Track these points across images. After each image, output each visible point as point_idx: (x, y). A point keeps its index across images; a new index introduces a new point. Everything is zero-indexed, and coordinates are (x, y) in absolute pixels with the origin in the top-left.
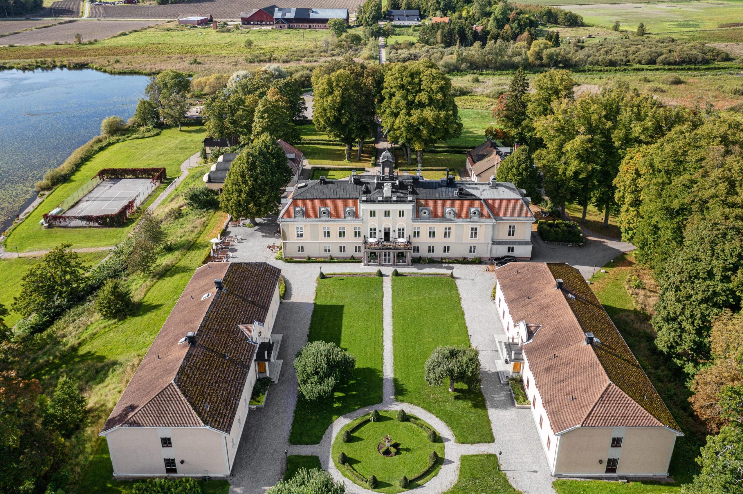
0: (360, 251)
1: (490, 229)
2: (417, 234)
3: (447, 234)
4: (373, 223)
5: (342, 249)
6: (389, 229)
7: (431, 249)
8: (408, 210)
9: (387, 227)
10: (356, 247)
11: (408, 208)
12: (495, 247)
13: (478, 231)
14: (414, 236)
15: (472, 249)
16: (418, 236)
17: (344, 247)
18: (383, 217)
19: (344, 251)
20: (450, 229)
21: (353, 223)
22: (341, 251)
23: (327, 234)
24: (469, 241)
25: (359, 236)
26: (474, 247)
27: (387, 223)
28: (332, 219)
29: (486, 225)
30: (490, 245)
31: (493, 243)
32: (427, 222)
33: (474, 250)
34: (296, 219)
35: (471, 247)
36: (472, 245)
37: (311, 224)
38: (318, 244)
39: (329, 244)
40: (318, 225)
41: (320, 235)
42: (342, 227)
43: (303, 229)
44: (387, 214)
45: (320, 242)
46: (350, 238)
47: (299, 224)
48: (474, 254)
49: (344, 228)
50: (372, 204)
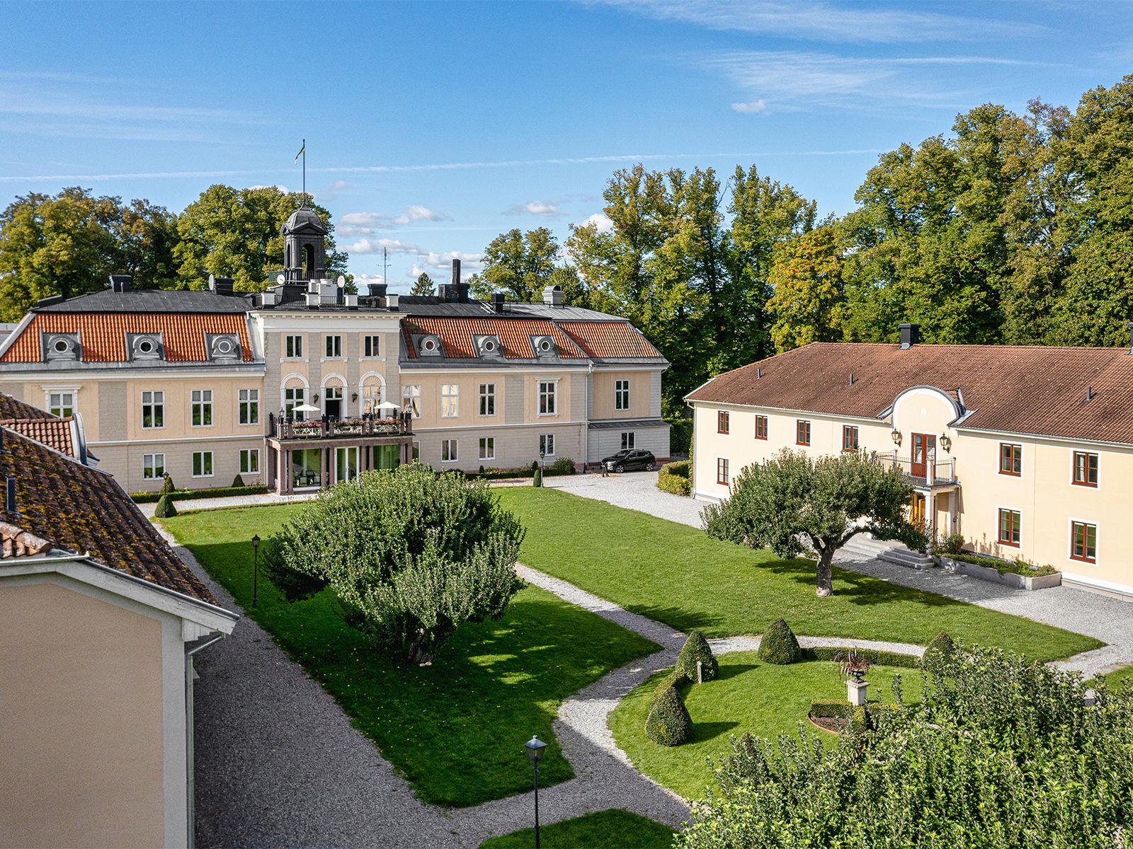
0: (254, 468)
1: (583, 386)
3: (486, 404)
4: (294, 373)
5: (201, 462)
6: (339, 392)
7: (450, 450)
8: (388, 335)
9: (333, 386)
10: (244, 454)
11: (388, 327)
12: (596, 433)
13: (556, 393)
15: (545, 444)
17: (208, 456)
18: (324, 358)
19: (208, 470)
20: (491, 388)
22: (197, 471)
23: (153, 414)
24: (533, 416)
25: (254, 417)
26: (549, 436)
27: (334, 375)
28: (173, 364)
29: (572, 374)
30: (584, 430)
31: (591, 426)
32: (439, 367)
33: (549, 446)
34: (52, 365)
35: (542, 438)
36: (546, 432)
37: (101, 383)
38: (123, 451)
39: (159, 450)
40: (124, 382)
41: (130, 420)
42: (202, 388)
43: (75, 398)
44: (333, 346)
45: (130, 445)
46: (225, 424)
47: (63, 382)
48: (554, 454)
49: (208, 394)
50: (294, 314)
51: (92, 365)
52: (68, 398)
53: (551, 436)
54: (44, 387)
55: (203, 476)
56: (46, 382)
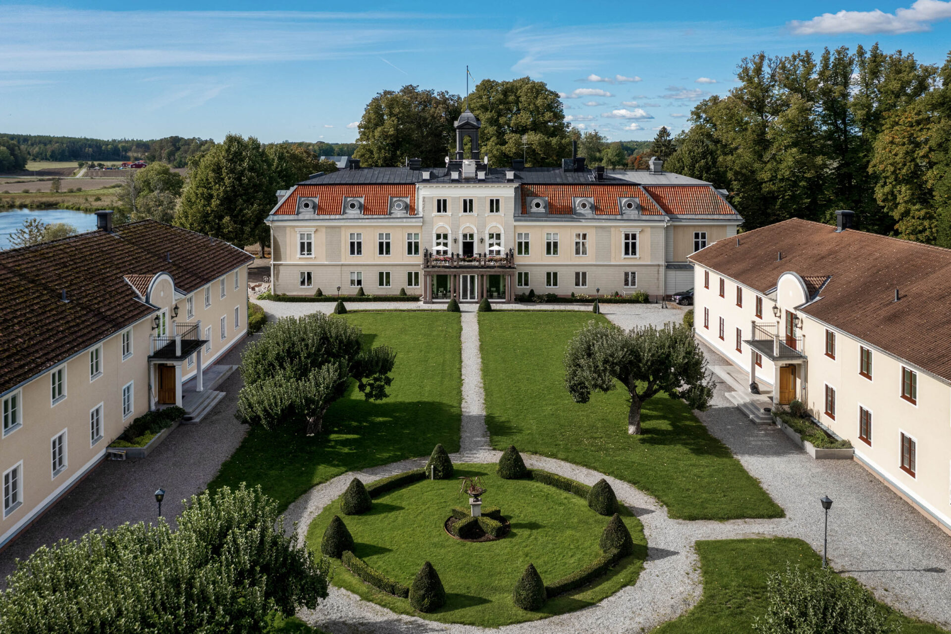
0: (417, 283)
1: (661, 236)
2: (524, 247)
3: (580, 249)
4: (441, 223)
5: (384, 278)
6: (471, 236)
7: (552, 278)
8: (506, 198)
9: (468, 232)
10: (410, 274)
11: (506, 193)
12: (672, 273)
13: (637, 241)
14: (520, 252)
15: (629, 279)
16: (527, 251)
17: (388, 274)
18: (462, 213)
19: (387, 283)
20: (584, 236)
21: (406, 223)
22: (381, 284)
23: (356, 248)
24: (619, 257)
25: (417, 251)
26: (632, 273)
27: (468, 225)
28: (366, 217)
29: (652, 227)
30: (662, 270)
31: (668, 267)
32: (542, 221)
33: (632, 280)
34: (301, 217)
35: (626, 274)
36: (630, 270)
37: (327, 227)
38: (339, 268)
39: (360, 269)
40: (340, 227)
41: (343, 250)
42: (385, 232)
43: (313, 236)
44: (468, 206)
45: (342, 265)
46: (399, 255)
47: (306, 227)
48: (636, 287)
49: (388, 235)
50: (441, 185)
51: (321, 217)
52: (309, 236)
53: (633, 273)
54: (297, 229)
55: (385, 286)
56: (297, 227)
